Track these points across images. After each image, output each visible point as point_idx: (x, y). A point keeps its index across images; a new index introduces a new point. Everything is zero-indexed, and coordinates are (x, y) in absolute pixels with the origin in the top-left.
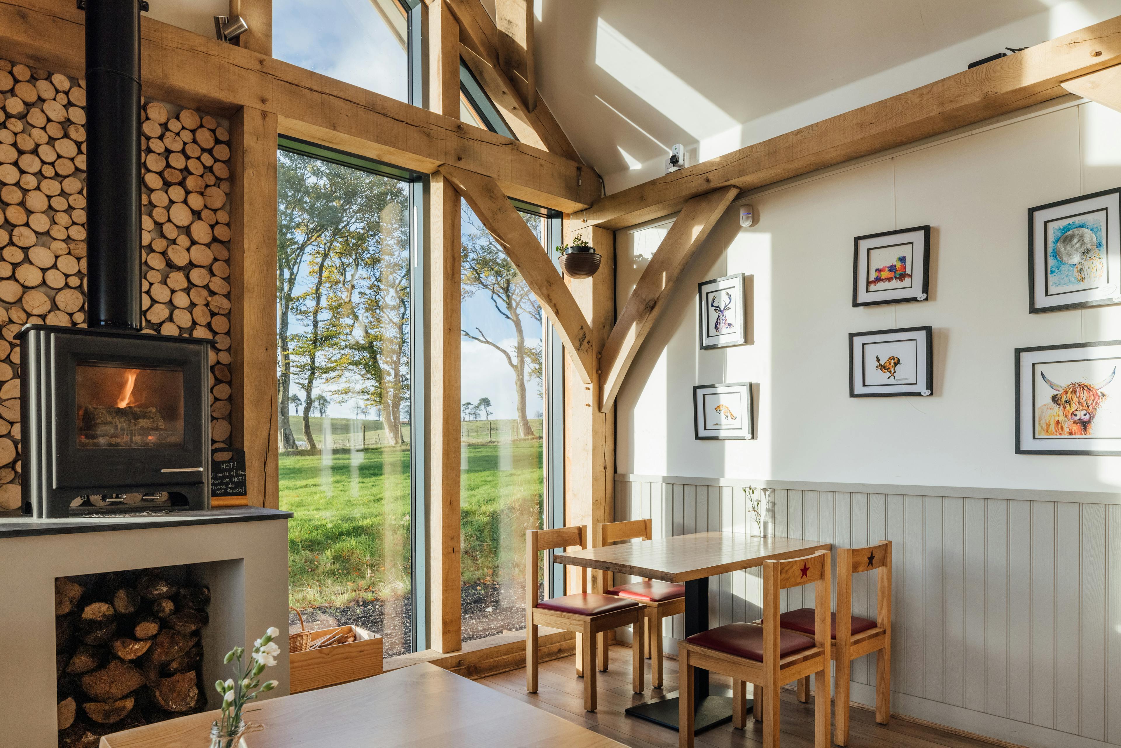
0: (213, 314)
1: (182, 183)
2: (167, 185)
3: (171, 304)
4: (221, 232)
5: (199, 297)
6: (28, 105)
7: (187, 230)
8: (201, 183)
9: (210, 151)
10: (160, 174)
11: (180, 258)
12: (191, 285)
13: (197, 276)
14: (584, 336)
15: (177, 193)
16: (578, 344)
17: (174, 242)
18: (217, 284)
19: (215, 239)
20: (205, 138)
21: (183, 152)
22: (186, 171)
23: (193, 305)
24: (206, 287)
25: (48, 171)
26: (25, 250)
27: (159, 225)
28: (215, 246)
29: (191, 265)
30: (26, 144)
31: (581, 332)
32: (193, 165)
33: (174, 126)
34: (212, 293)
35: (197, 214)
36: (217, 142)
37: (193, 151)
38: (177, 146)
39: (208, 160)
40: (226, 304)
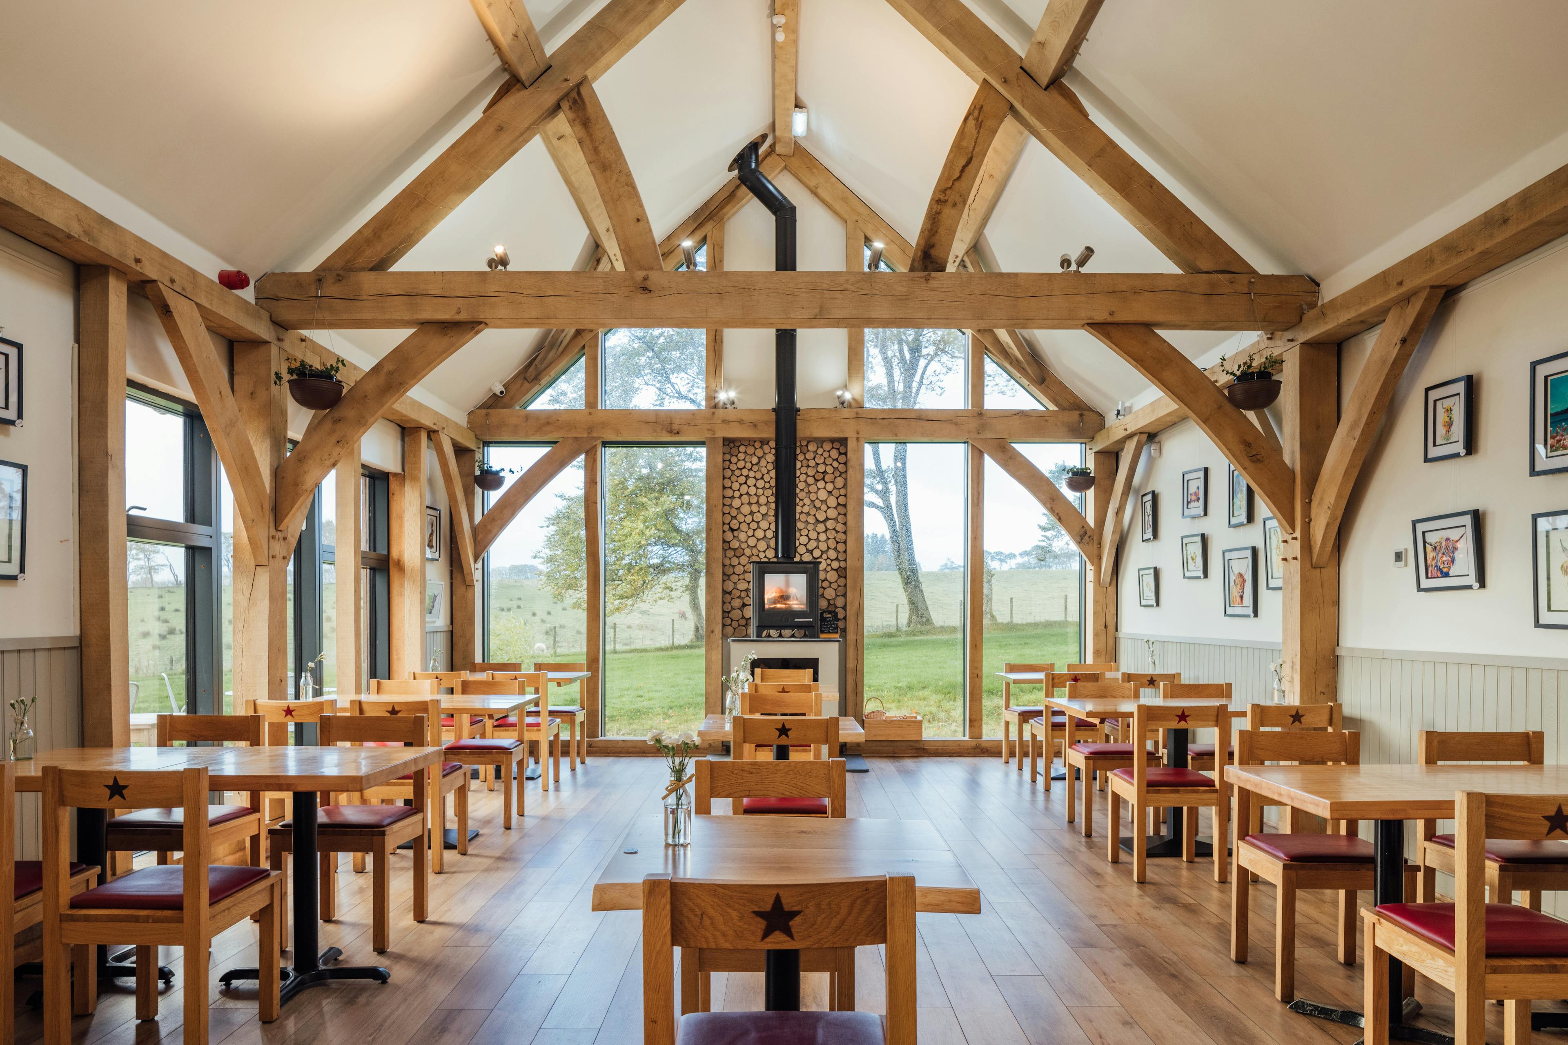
0: (837, 543)
1: (823, 479)
2: (817, 480)
3: (817, 540)
4: (842, 500)
5: (831, 534)
6: (759, 458)
7: (824, 502)
8: (832, 476)
9: (837, 460)
10: (813, 476)
11: (821, 517)
12: (827, 529)
13: (830, 524)
14: (1086, 533)
15: (821, 484)
16: (1079, 539)
17: (820, 508)
18: (840, 527)
19: (839, 504)
20: (834, 454)
21: (824, 463)
22: (825, 472)
23: (828, 538)
24: (834, 529)
25: (767, 486)
26: (758, 523)
27: (813, 501)
28: (839, 507)
29: (827, 519)
30: (759, 476)
31: (1083, 530)
32: (830, 470)
33: (820, 451)
34: (837, 532)
35: (830, 493)
36: (840, 454)
37: (829, 461)
38: (822, 461)
39: (835, 464)
40: (843, 536)
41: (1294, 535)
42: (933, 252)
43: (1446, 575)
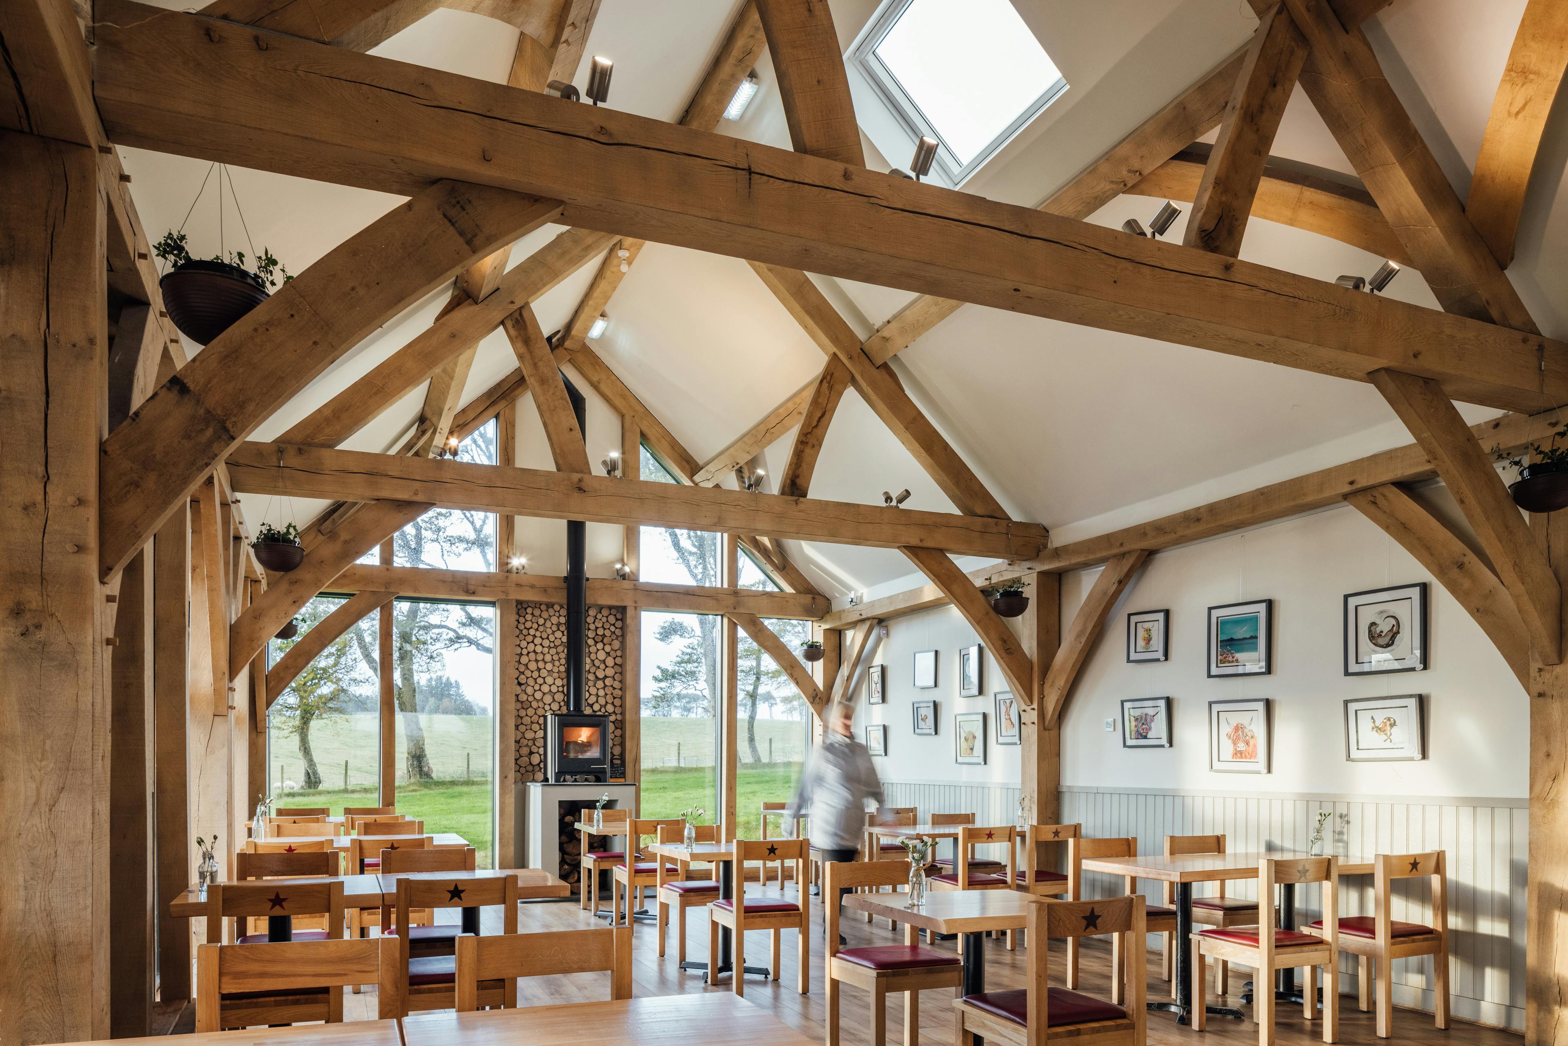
0: (614, 698)
1: (602, 641)
2: (596, 642)
3: (597, 696)
4: (619, 661)
5: (609, 690)
6: (545, 620)
7: (604, 661)
8: (610, 639)
9: (614, 625)
10: (593, 639)
11: (600, 674)
12: (605, 686)
13: (608, 682)
14: (817, 695)
15: (600, 646)
16: (812, 700)
17: (599, 667)
18: (617, 684)
19: (616, 664)
20: (612, 619)
21: (603, 627)
22: (604, 636)
23: (606, 694)
24: (612, 686)
25: (552, 645)
26: (544, 678)
27: (593, 661)
28: (616, 667)
29: (606, 677)
30: (544, 635)
31: (813, 692)
32: (607, 633)
33: (599, 616)
34: (614, 689)
35: (608, 654)
36: (617, 620)
37: (607, 626)
38: (600, 625)
39: (613, 629)
40: (620, 693)
41: (1032, 707)
42: (798, 481)
43: (1145, 737)
